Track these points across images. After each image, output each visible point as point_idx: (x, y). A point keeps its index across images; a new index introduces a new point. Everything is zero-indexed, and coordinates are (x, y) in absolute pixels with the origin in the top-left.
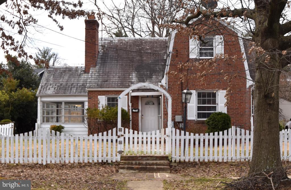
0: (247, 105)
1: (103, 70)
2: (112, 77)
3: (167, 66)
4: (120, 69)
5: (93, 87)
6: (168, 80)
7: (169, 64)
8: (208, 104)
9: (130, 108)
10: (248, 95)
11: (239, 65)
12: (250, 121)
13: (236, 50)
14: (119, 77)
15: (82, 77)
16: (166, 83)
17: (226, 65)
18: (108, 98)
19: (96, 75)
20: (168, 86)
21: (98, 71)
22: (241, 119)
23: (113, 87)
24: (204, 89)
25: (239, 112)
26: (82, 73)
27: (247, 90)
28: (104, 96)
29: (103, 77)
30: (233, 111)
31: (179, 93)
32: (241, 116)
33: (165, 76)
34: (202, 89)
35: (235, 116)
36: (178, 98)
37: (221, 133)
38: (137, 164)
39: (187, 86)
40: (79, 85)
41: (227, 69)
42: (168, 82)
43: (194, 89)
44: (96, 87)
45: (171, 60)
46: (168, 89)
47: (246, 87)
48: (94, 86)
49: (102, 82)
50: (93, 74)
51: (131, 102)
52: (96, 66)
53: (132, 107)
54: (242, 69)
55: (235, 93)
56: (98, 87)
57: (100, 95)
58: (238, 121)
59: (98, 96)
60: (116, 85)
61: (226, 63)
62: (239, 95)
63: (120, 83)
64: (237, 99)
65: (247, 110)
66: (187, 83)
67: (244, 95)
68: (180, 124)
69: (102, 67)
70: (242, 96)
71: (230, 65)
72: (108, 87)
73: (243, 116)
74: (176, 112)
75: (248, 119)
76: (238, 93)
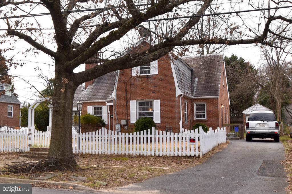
0: (177, 111)
1: (96, 87)
2: (100, 92)
3: (116, 82)
4: (109, 86)
5: (84, 100)
6: (117, 93)
7: (117, 81)
8: (147, 111)
9: (109, 115)
10: (177, 103)
11: (170, 79)
12: (179, 124)
13: (167, 67)
14: (105, 92)
15: (83, 92)
16: (115, 96)
17: (160, 79)
18: (94, 108)
19: (90, 91)
20: (117, 98)
21: (92, 88)
22: (171, 122)
23: (98, 99)
24: (142, 99)
25: (170, 117)
26: (83, 90)
27: (177, 99)
28: (91, 107)
29: (94, 92)
30: (165, 116)
31: (124, 103)
32: (172, 120)
33: (114, 90)
34: (141, 99)
35: (167, 120)
36: (123, 107)
37: (94, 132)
38: (34, 153)
39: (130, 97)
40: (78, 98)
41: (160, 82)
42: (117, 94)
43: (136, 100)
44: (86, 100)
45: (119, 78)
46: (117, 100)
47: (176, 97)
48: (86, 99)
49: (92, 96)
50: (88, 91)
51: (110, 111)
52: (93, 84)
53: (110, 114)
54: (172, 82)
55: (167, 102)
56: (87, 100)
57: (89, 105)
58: (169, 124)
59: (87, 106)
60: (100, 98)
61: (160, 78)
62: (170, 103)
63: (103, 96)
64: (168, 107)
65: (177, 115)
66: (130, 95)
67: (174, 103)
68: (125, 127)
69: (96, 85)
70: (173, 104)
71: (163, 79)
72: (94, 99)
73: (174, 120)
74: (122, 117)
75: (177, 122)
76: (169, 102)
